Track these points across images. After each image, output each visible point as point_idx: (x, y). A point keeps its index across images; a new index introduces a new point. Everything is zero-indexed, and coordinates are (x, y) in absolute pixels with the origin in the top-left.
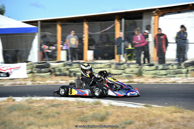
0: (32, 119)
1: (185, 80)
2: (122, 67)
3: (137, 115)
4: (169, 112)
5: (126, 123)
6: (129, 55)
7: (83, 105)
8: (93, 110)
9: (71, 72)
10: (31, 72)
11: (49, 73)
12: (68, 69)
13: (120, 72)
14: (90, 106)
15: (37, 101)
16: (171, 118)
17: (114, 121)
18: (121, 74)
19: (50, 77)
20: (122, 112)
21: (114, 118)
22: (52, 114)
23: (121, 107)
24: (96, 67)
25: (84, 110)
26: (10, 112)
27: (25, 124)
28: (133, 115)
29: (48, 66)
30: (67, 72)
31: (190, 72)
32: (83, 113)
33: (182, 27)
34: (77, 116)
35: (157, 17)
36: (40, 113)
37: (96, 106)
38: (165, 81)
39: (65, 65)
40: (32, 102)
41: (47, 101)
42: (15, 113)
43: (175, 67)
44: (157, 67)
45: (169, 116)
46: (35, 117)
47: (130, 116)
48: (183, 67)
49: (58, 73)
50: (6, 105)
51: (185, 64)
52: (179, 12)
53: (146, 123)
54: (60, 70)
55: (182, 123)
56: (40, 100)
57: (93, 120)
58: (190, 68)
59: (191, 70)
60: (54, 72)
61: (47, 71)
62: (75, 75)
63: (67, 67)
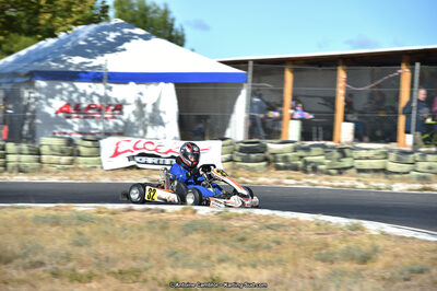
0: (226, 250)
2: (410, 158)
5: (412, 271)
6: (427, 136)
7: (326, 229)
8: (347, 241)
9: (306, 163)
10: (231, 160)
11: (264, 163)
12: (301, 157)
13: (406, 167)
14: (340, 232)
15: (237, 215)
17: (388, 266)
18: (408, 173)
19: (265, 172)
20: (405, 249)
21: (388, 259)
22: (265, 243)
23: (403, 237)
24: (356, 157)
25: (329, 239)
26: (187, 234)
27: (214, 258)
28: (428, 256)
29: (262, 150)
30: (300, 163)
32: (326, 245)
34: (315, 250)
36: (242, 240)
37: (354, 233)
39: (295, 150)
40: (228, 218)
41: (256, 216)
42: (196, 236)
46: (232, 246)
47: (422, 258)
49: (281, 164)
50: (180, 219)
54: (285, 159)
56: (245, 214)
57: (346, 261)
60: (275, 161)
61: (261, 158)
62: (315, 169)
63: (301, 153)
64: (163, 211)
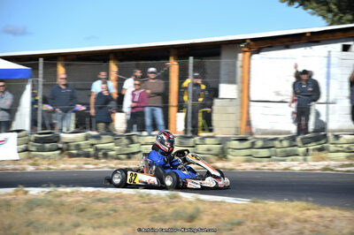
0: (74, 219)
1: (305, 166)
2: (191, 142)
3: (246, 213)
4: (297, 208)
5: (232, 224)
7: (150, 199)
8: (172, 207)
9: (97, 150)
10: (26, 150)
11: (58, 152)
12: (93, 145)
15: (66, 193)
17: (211, 222)
19: (60, 159)
20: (221, 209)
21: (211, 217)
22: (104, 212)
23: (216, 202)
25: (156, 206)
26: (32, 209)
27: (67, 225)
28: (240, 214)
29: (56, 140)
30: (91, 150)
31: (311, 152)
32: (156, 210)
35: (248, 54)
37: (174, 200)
38: (271, 167)
39: (87, 138)
40: (60, 196)
41: (82, 193)
43: (285, 143)
44: (253, 143)
45: (297, 214)
46: (77, 216)
47: (236, 215)
48: (300, 144)
49: (74, 152)
50: (14, 199)
51: (302, 139)
52: (287, 47)
53: (264, 224)
54: (78, 147)
55: (322, 224)
56: (72, 192)
57: (176, 220)
58: (312, 146)
59: (314, 150)
60: (68, 150)
61: (54, 147)
62: (106, 156)
63: (92, 141)
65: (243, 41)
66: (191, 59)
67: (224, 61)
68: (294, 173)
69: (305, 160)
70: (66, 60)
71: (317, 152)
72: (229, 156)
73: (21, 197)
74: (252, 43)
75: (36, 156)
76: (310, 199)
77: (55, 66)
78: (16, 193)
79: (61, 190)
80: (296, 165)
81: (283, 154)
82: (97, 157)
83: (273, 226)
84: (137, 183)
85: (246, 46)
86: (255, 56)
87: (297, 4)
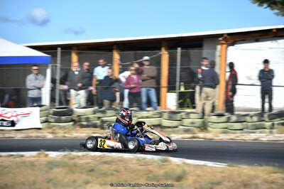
0: (85, 177)
1: (271, 138)
2: (178, 116)
3: (224, 175)
4: (265, 172)
5: (213, 184)
6: (181, 101)
7: (145, 163)
8: (164, 169)
9: (103, 122)
10: (46, 121)
11: (71, 123)
12: (99, 118)
14: (156, 164)
15: (78, 157)
16: (270, 179)
17: (195, 182)
18: (176, 127)
19: (74, 129)
20: (202, 172)
21: (194, 178)
22: (109, 172)
23: (199, 165)
24: (140, 116)
25: (150, 168)
26: (51, 169)
27: (80, 182)
28: (219, 176)
29: (70, 113)
30: (98, 122)
31: (276, 126)
32: (151, 172)
33: (266, 62)
34: (145, 174)
35: (225, 46)
36: (92, 170)
37: (165, 164)
38: (243, 138)
39: (95, 112)
40: (73, 159)
41: (92, 156)
42: (57, 170)
43: (255, 119)
44: (229, 118)
45: (266, 177)
46: (87, 175)
47: (215, 176)
48: (267, 120)
49: (85, 123)
50: (37, 161)
51: (269, 116)
52: (257, 41)
53: (239, 184)
54: (87, 120)
56: (83, 156)
58: (277, 121)
59: (278, 124)
60: (79, 122)
61: (69, 119)
63: (99, 115)
64: (22, 156)
65: (221, 35)
66: (179, 49)
67: (205, 52)
68: (262, 143)
69: (271, 132)
70: (78, 49)
71: (281, 126)
72: (209, 129)
73: (43, 159)
74: (228, 37)
75: (54, 126)
76: (277, 164)
77: (70, 54)
78: (38, 156)
79: (75, 153)
80: (264, 137)
81: (254, 127)
82: (103, 128)
83: (245, 186)
84: (106, 147)
85: (223, 40)
86: (230, 48)
87: (265, 5)
